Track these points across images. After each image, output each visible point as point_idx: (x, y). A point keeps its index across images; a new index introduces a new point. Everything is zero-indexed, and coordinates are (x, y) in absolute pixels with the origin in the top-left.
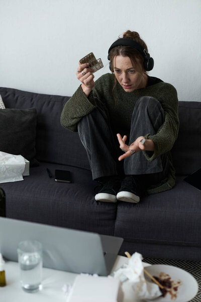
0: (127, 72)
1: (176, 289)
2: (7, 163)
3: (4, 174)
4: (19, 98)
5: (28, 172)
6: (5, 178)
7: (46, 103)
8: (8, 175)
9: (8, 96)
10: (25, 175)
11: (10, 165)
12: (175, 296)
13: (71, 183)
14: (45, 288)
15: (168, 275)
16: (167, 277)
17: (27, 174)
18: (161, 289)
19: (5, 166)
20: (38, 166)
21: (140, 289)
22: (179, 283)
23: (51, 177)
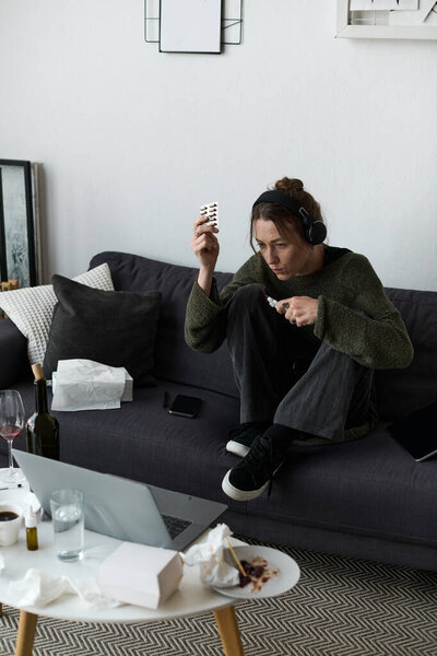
0: (273, 244)
1: (265, 580)
2: (97, 379)
3: (90, 396)
4: (139, 273)
5: (131, 395)
6: (92, 403)
7: (181, 283)
8: (97, 398)
9: (123, 267)
10: (125, 400)
11: (100, 383)
12: (260, 588)
13: (194, 418)
14: (87, 558)
15: (265, 561)
16: (262, 564)
17: (129, 398)
18: (241, 576)
19: (93, 383)
20: (154, 386)
21: (209, 572)
22: (275, 573)
23: (165, 406)
